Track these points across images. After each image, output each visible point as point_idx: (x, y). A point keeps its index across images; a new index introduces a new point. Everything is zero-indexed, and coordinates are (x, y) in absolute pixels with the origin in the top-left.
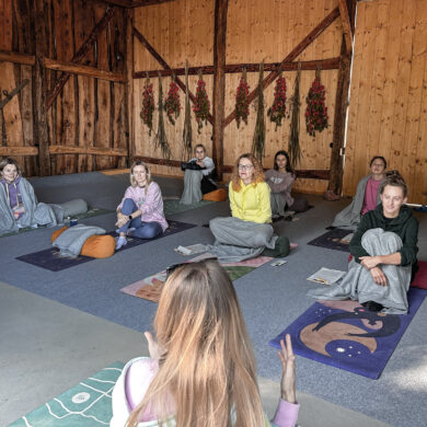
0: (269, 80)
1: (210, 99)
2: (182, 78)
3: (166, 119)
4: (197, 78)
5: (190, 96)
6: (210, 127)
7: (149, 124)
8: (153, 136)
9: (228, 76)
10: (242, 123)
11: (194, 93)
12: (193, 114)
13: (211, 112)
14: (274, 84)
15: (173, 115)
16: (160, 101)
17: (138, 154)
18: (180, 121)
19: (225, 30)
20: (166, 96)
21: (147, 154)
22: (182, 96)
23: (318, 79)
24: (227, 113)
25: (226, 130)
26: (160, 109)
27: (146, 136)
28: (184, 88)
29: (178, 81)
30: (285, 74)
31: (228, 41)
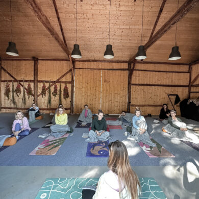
0: (52, 85)
1: (33, 89)
2: (22, 83)
3: (15, 95)
4: (28, 83)
5: (25, 88)
6: (33, 97)
7: (8, 96)
8: (9, 100)
9: (39, 83)
10: (44, 96)
11: (27, 87)
12: (26, 93)
13: (33, 93)
14: (54, 86)
15: (18, 94)
16: (13, 90)
17: (2, 106)
18: (21, 95)
19: (37, 71)
20: (15, 88)
21: (7, 106)
22: (22, 89)
23: (66, 86)
24: (39, 93)
25: (38, 98)
26: (13, 92)
27: (6, 100)
28: (23, 86)
29: (20, 84)
30: (57, 84)
31: (38, 74)
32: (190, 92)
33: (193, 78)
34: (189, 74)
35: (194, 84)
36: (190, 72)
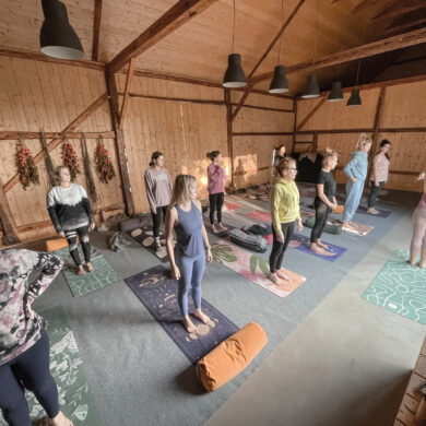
32: (295, 143)
33: (299, 121)
34: (293, 114)
35: (301, 130)
36: (294, 110)
